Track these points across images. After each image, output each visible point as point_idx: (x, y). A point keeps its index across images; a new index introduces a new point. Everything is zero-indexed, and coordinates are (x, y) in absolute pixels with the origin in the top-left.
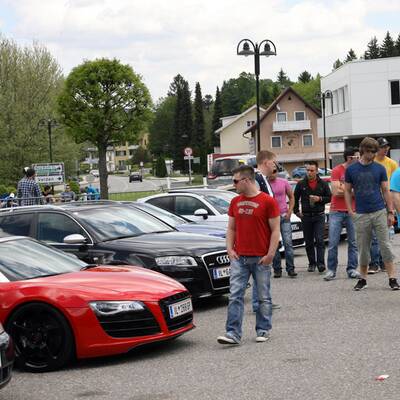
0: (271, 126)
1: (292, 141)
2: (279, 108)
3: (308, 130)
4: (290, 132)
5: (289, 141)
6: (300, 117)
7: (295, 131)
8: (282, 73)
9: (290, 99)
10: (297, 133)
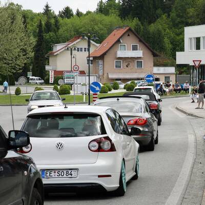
0: (116, 53)
1: (129, 64)
2: (121, 41)
3: (140, 58)
4: (128, 58)
5: (127, 64)
6: (135, 48)
7: (131, 58)
8: (47, 6)
9: (129, 35)
10: (133, 59)
